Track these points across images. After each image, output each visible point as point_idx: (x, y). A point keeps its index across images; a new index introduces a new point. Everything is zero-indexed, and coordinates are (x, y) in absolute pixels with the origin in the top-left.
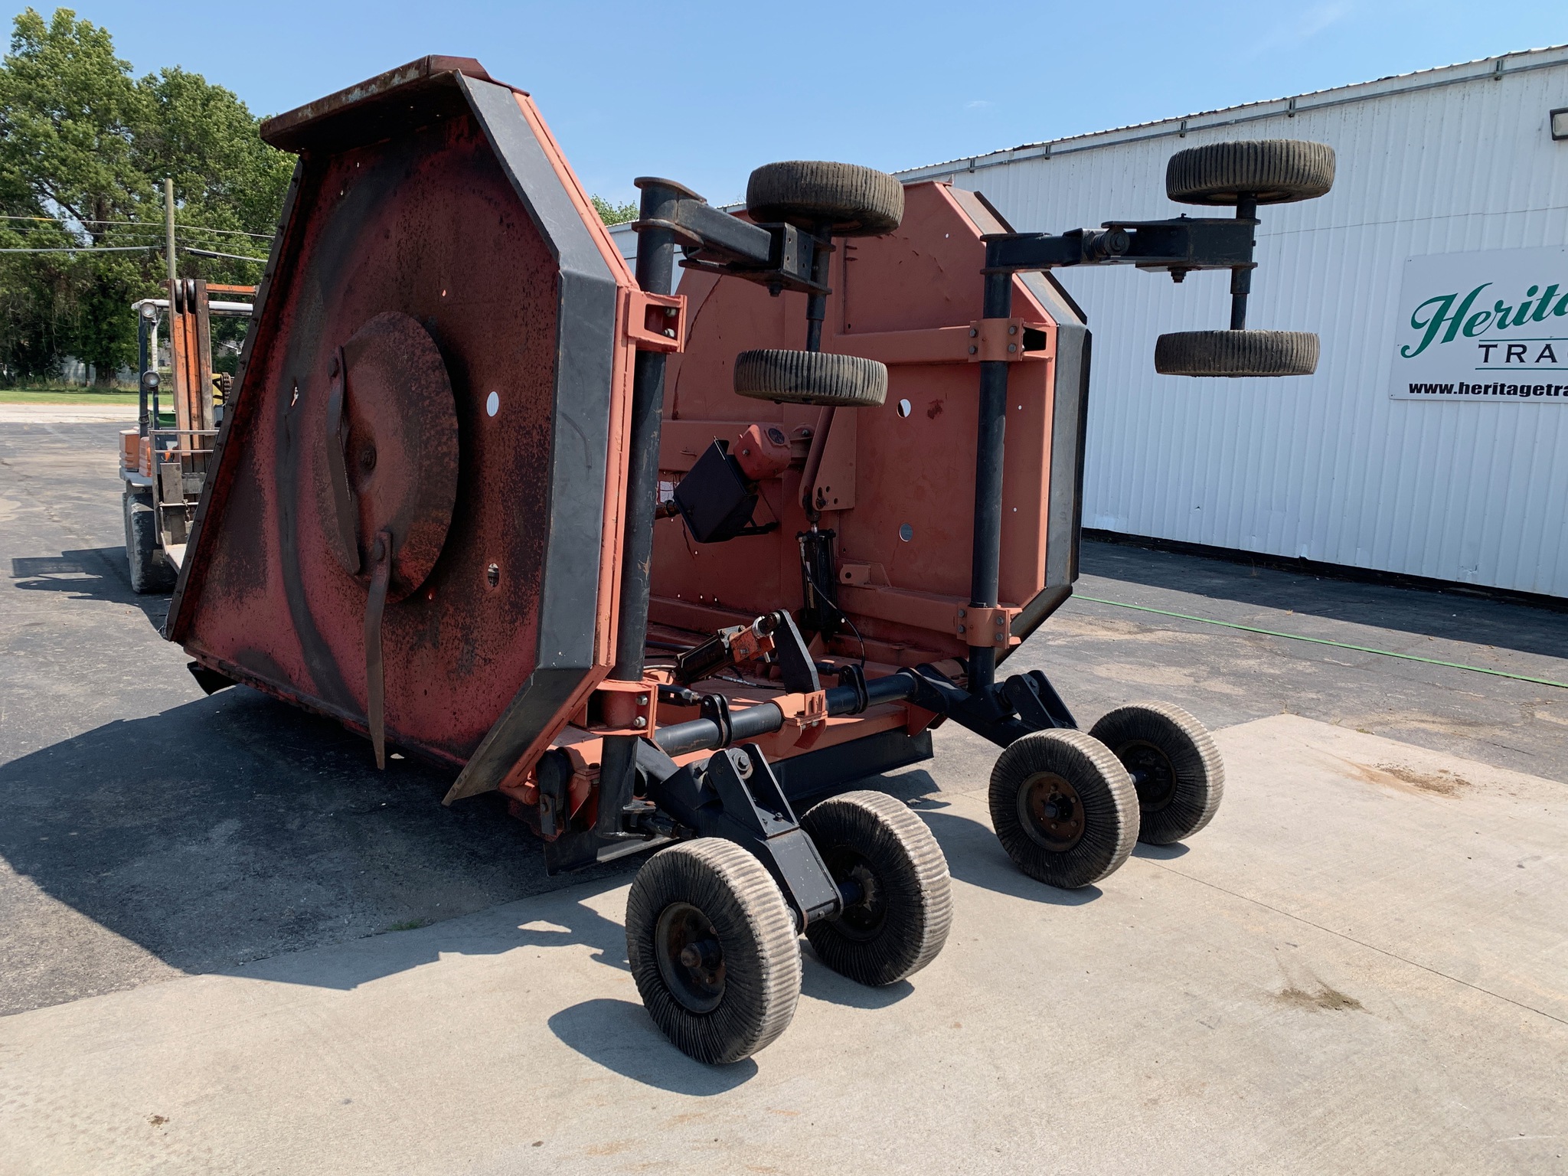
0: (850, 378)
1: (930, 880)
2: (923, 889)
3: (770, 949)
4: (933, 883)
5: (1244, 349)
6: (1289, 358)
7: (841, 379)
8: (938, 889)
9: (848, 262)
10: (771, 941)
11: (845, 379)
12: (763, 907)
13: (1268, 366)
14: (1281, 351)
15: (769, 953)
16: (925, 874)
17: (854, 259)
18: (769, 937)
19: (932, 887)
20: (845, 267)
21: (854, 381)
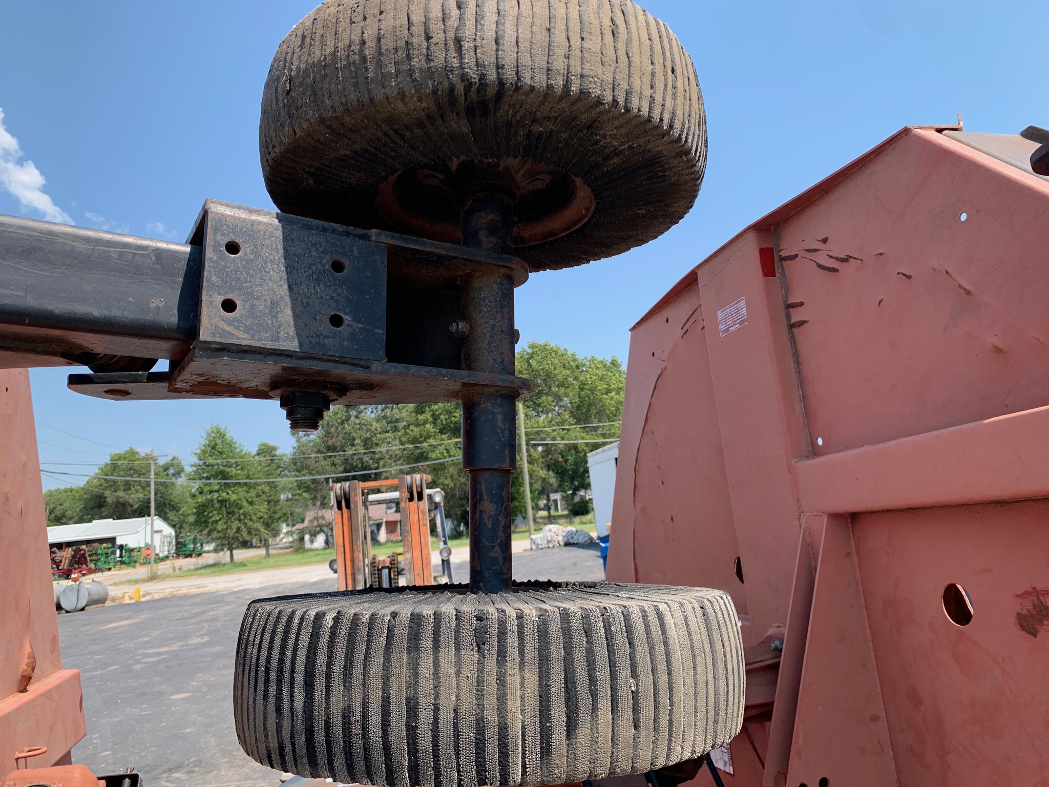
0: (468, 705)
7: (425, 716)
9: (795, 330)
11: (446, 716)
17: (802, 323)
20: (793, 340)
21: (491, 716)
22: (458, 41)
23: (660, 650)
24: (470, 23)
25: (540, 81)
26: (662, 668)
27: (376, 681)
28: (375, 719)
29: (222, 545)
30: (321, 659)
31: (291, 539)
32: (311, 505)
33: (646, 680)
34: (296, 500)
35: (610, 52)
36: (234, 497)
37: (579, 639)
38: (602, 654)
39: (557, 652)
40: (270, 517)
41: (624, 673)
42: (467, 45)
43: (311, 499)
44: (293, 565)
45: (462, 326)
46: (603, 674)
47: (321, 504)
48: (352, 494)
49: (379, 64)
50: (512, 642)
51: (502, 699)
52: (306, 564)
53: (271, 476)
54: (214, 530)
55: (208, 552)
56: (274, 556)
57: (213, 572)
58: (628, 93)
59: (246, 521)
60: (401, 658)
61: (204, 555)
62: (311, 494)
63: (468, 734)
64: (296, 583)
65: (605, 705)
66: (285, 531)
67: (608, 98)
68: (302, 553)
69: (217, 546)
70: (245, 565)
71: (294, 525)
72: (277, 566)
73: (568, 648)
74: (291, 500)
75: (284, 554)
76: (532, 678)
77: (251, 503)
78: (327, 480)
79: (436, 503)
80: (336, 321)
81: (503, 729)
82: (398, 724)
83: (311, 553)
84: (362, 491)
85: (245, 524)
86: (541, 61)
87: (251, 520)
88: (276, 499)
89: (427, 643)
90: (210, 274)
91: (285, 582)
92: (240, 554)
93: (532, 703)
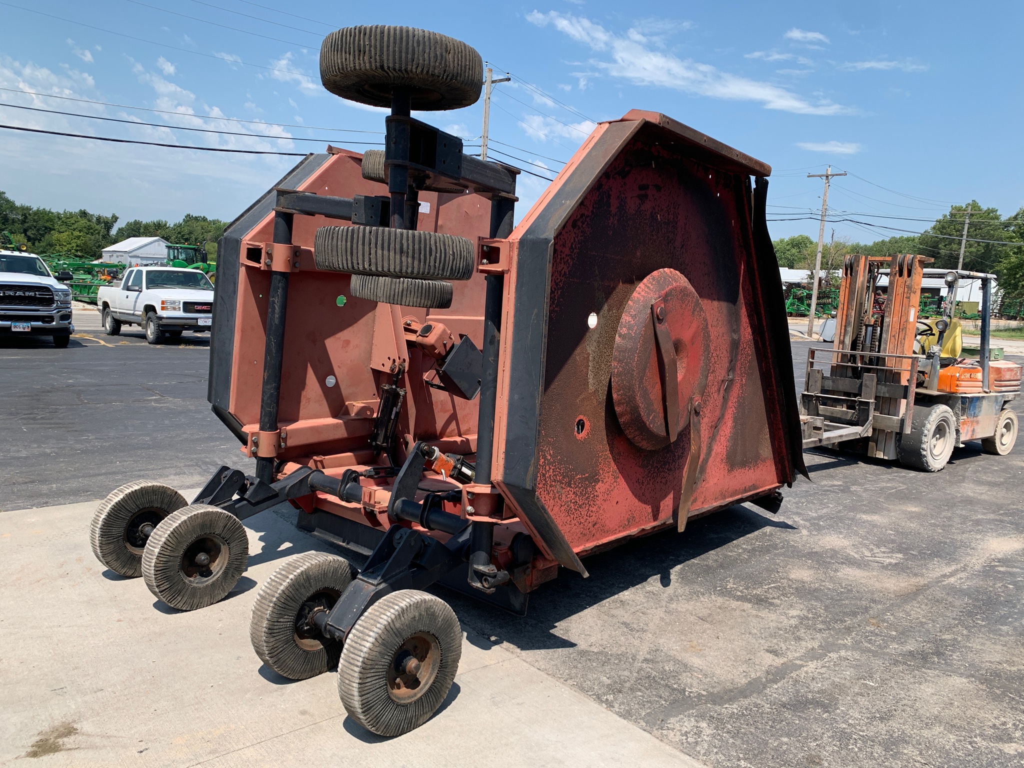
48: (855, 265)
80: (372, 217)
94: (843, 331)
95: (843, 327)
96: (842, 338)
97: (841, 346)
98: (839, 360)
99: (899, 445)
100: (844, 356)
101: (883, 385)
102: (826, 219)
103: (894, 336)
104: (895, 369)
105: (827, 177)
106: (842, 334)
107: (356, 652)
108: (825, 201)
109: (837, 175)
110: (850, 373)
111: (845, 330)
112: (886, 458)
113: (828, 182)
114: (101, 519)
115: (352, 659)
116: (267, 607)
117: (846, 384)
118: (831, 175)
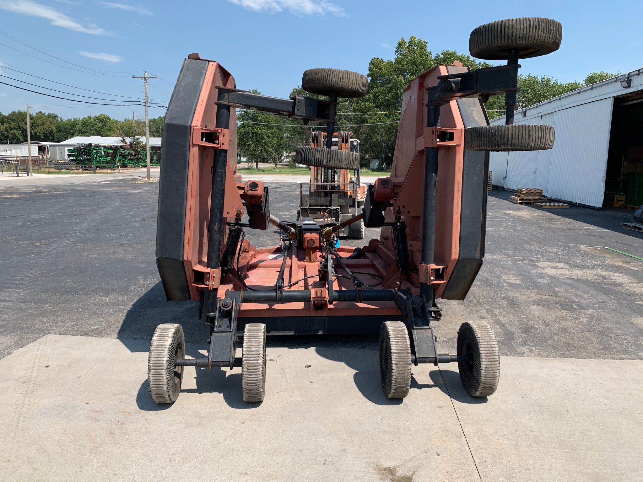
0: (320, 157)
1: (248, 362)
2: (243, 364)
3: (152, 363)
4: (249, 363)
5: (481, 136)
6: (506, 139)
7: (316, 157)
8: (251, 366)
10: (153, 360)
11: (318, 158)
12: (157, 349)
13: (494, 145)
14: (501, 136)
15: (152, 364)
16: (246, 358)
18: (153, 359)
19: (248, 365)
21: (322, 158)
22: (327, 80)
23: (341, 155)
24: (328, 78)
25: (336, 85)
26: (341, 157)
27: (311, 154)
28: (311, 157)
29: (252, 158)
30: (306, 152)
31: (288, 160)
32: (300, 142)
33: (339, 158)
34: (292, 138)
35: (346, 81)
36: (260, 131)
37: (332, 152)
38: (334, 154)
39: (329, 153)
40: (278, 146)
41: (336, 157)
42: (328, 81)
43: (300, 139)
44: (289, 174)
45: (328, 112)
46: (334, 156)
47: (305, 142)
48: (319, 137)
49: (318, 81)
50: (325, 152)
51: (323, 157)
52: (296, 174)
53: (279, 123)
54: (248, 150)
55: (243, 162)
56: (279, 168)
57: (247, 172)
58: (348, 86)
59: (265, 147)
60: (314, 152)
61: (241, 163)
62: (300, 136)
63: (320, 160)
64: (291, 183)
65: (334, 159)
66: (285, 155)
67: (345, 87)
68: (294, 168)
69: (249, 159)
70: (264, 171)
71: (290, 153)
72: (281, 173)
73: (331, 153)
74: (289, 138)
75: (284, 168)
76: (327, 155)
77: (268, 137)
78: (310, 128)
79: (354, 145)
80: (310, 112)
81: (323, 160)
82: (313, 158)
83: (299, 169)
84: (323, 136)
85: (265, 149)
86: (337, 83)
87: (268, 146)
88: (281, 135)
89: (317, 151)
90: (296, 106)
91: (285, 181)
92: (261, 165)
93: (326, 158)
94: (315, 173)
95: (315, 171)
96: (315, 176)
97: (315, 181)
98: (315, 188)
99: (350, 228)
100: (317, 186)
101: (342, 199)
102: (148, 105)
103: (343, 174)
104: (345, 190)
105: (145, 78)
106: (315, 175)
107: (493, 354)
108: (146, 94)
109: (151, 78)
110: (323, 195)
111: (317, 172)
112: (345, 235)
113: (146, 82)
114: (165, 362)
115: (492, 359)
116: (408, 357)
117: (323, 200)
118: (147, 78)
